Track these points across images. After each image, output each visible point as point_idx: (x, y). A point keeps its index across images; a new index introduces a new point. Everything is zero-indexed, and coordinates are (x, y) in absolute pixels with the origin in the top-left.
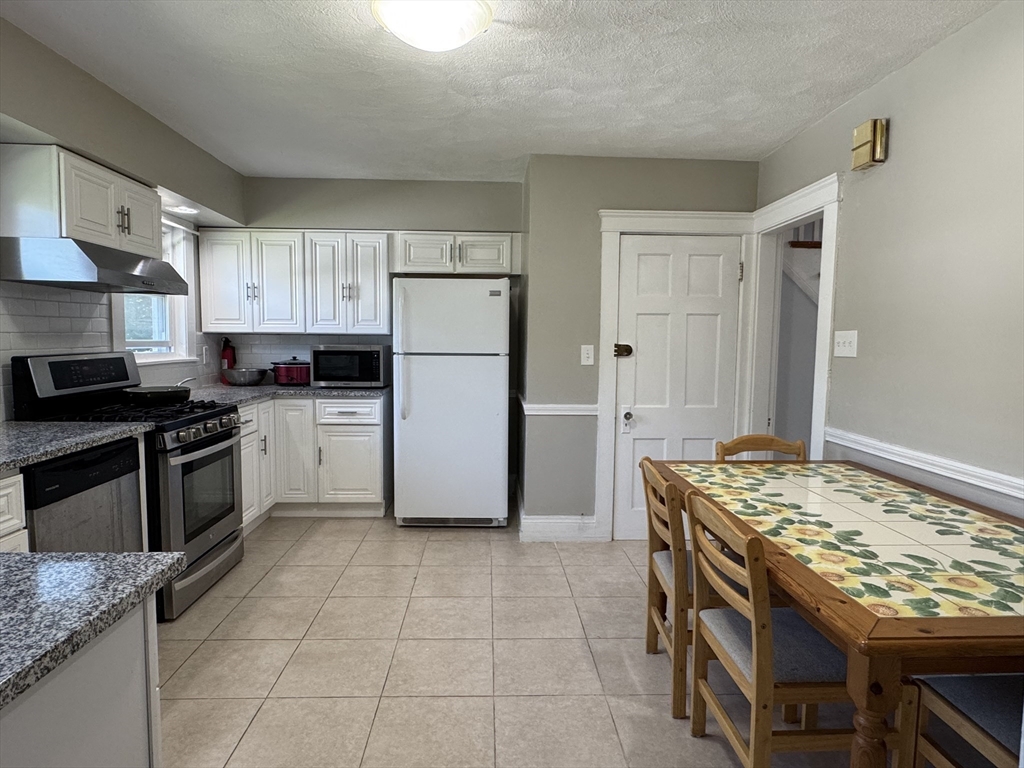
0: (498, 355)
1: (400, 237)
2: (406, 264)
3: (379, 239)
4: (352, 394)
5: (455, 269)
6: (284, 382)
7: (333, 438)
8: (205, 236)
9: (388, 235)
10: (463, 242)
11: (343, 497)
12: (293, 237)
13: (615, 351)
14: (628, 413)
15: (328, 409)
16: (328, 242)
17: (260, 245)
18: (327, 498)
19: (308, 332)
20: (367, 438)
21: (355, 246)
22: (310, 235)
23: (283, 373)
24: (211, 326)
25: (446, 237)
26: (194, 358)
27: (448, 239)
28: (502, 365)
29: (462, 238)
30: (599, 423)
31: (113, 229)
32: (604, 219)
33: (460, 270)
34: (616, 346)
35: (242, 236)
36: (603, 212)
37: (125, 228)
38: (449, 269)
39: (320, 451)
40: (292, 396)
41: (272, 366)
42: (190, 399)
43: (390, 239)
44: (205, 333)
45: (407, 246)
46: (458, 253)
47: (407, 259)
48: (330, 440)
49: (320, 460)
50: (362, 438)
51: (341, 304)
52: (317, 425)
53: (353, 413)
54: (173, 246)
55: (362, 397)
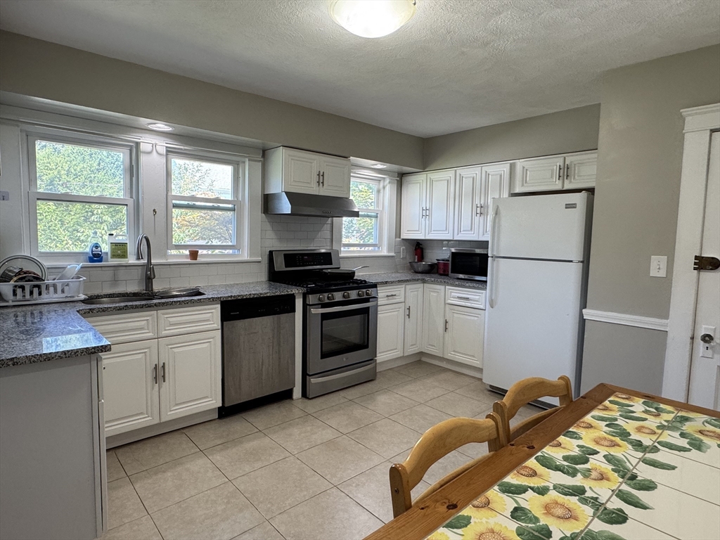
0: (571, 261)
1: (520, 164)
2: (523, 185)
3: (504, 168)
4: (467, 285)
5: (563, 187)
6: (442, 272)
7: (455, 315)
8: (406, 179)
9: (511, 164)
10: (571, 162)
11: (459, 358)
12: (449, 174)
13: (695, 264)
14: (709, 336)
15: (453, 294)
16: (470, 173)
17: (432, 181)
18: (450, 356)
19: (455, 239)
20: (476, 318)
21: (487, 175)
22: (460, 171)
23: (442, 267)
24: (406, 235)
25: (556, 160)
26: (393, 254)
27: (558, 161)
28: (574, 271)
29: (570, 159)
30: (669, 341)
31: (314, 185)
32: (688, 119)
33: (567, 186)
34: (696, 258)
35: (421, 177)
36: (684, 111)
37: (321, 182)
38: (558, 187)
39: (446, 322)
40: (433, 282)
41: (436, 262)
42: (355, 278)
43: (512, 167)
44: (403, 239)
45: (525, 170)
46: (565, 172)
47: (524, 181)
48: (453, 316)
49: (446, 328)
50: (472, 318)
51: (477, 219)
52: (445, 304)
53: (467, 299)
54: (384, 188)
55: (474, 288)
